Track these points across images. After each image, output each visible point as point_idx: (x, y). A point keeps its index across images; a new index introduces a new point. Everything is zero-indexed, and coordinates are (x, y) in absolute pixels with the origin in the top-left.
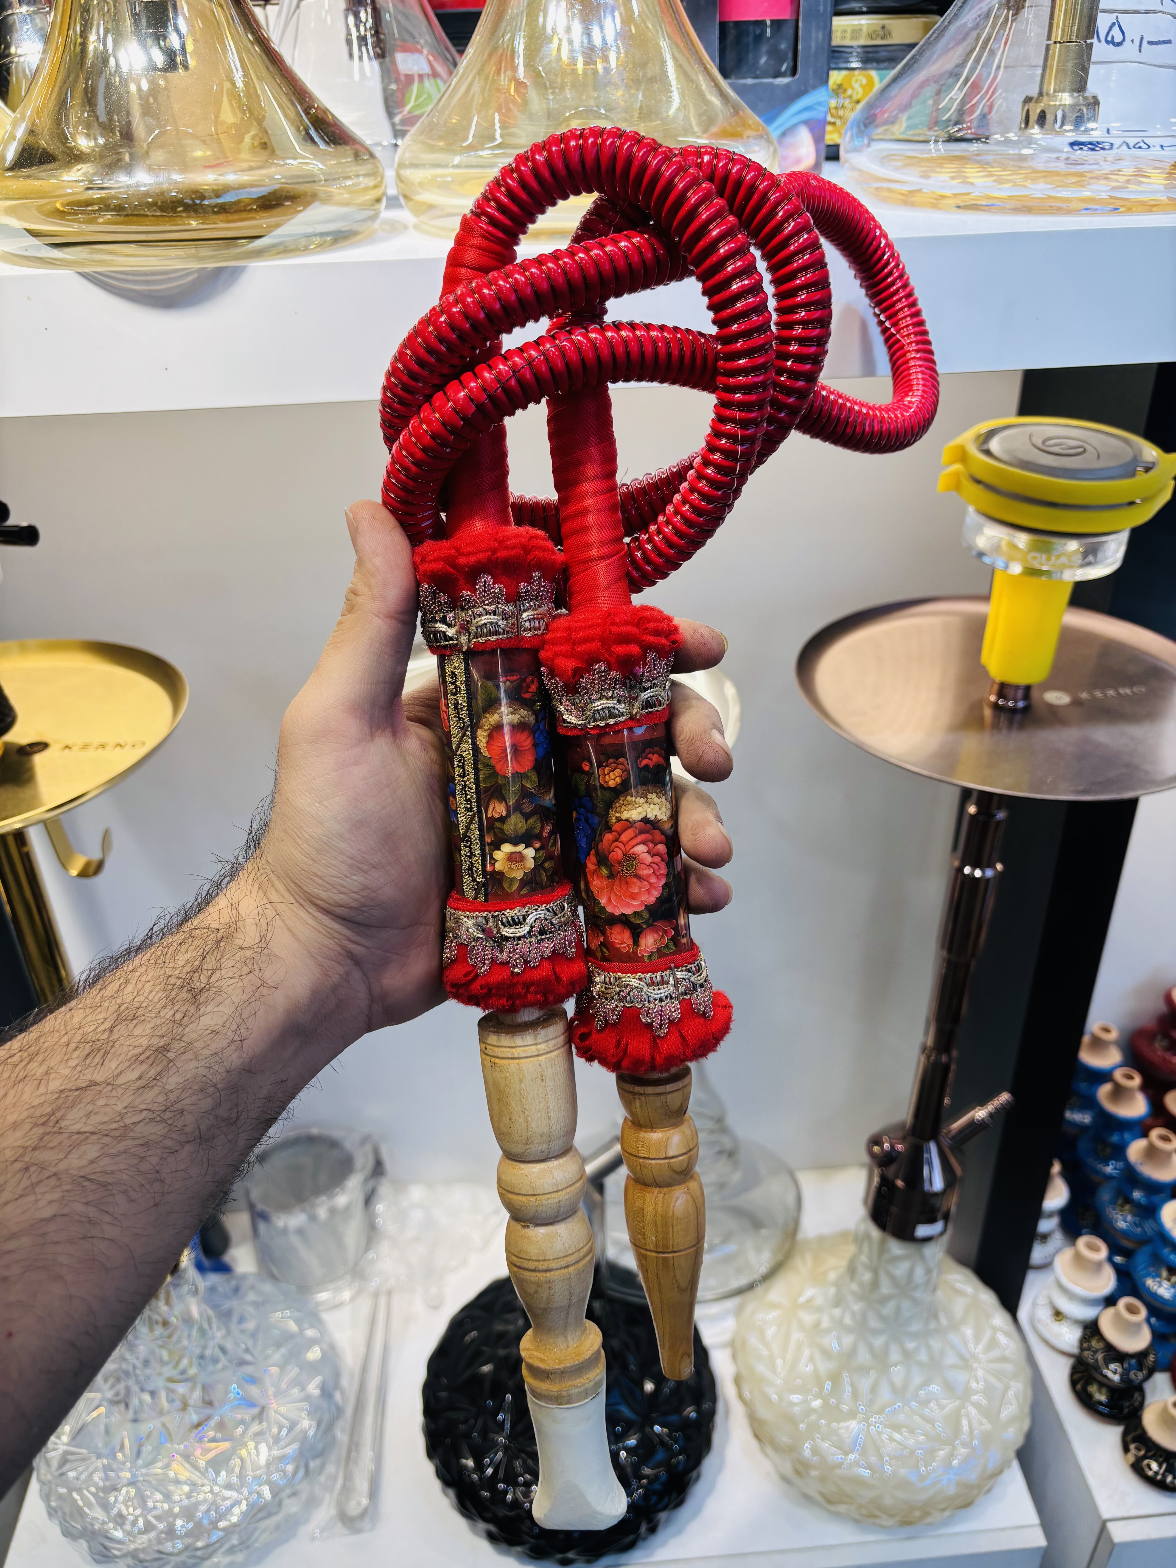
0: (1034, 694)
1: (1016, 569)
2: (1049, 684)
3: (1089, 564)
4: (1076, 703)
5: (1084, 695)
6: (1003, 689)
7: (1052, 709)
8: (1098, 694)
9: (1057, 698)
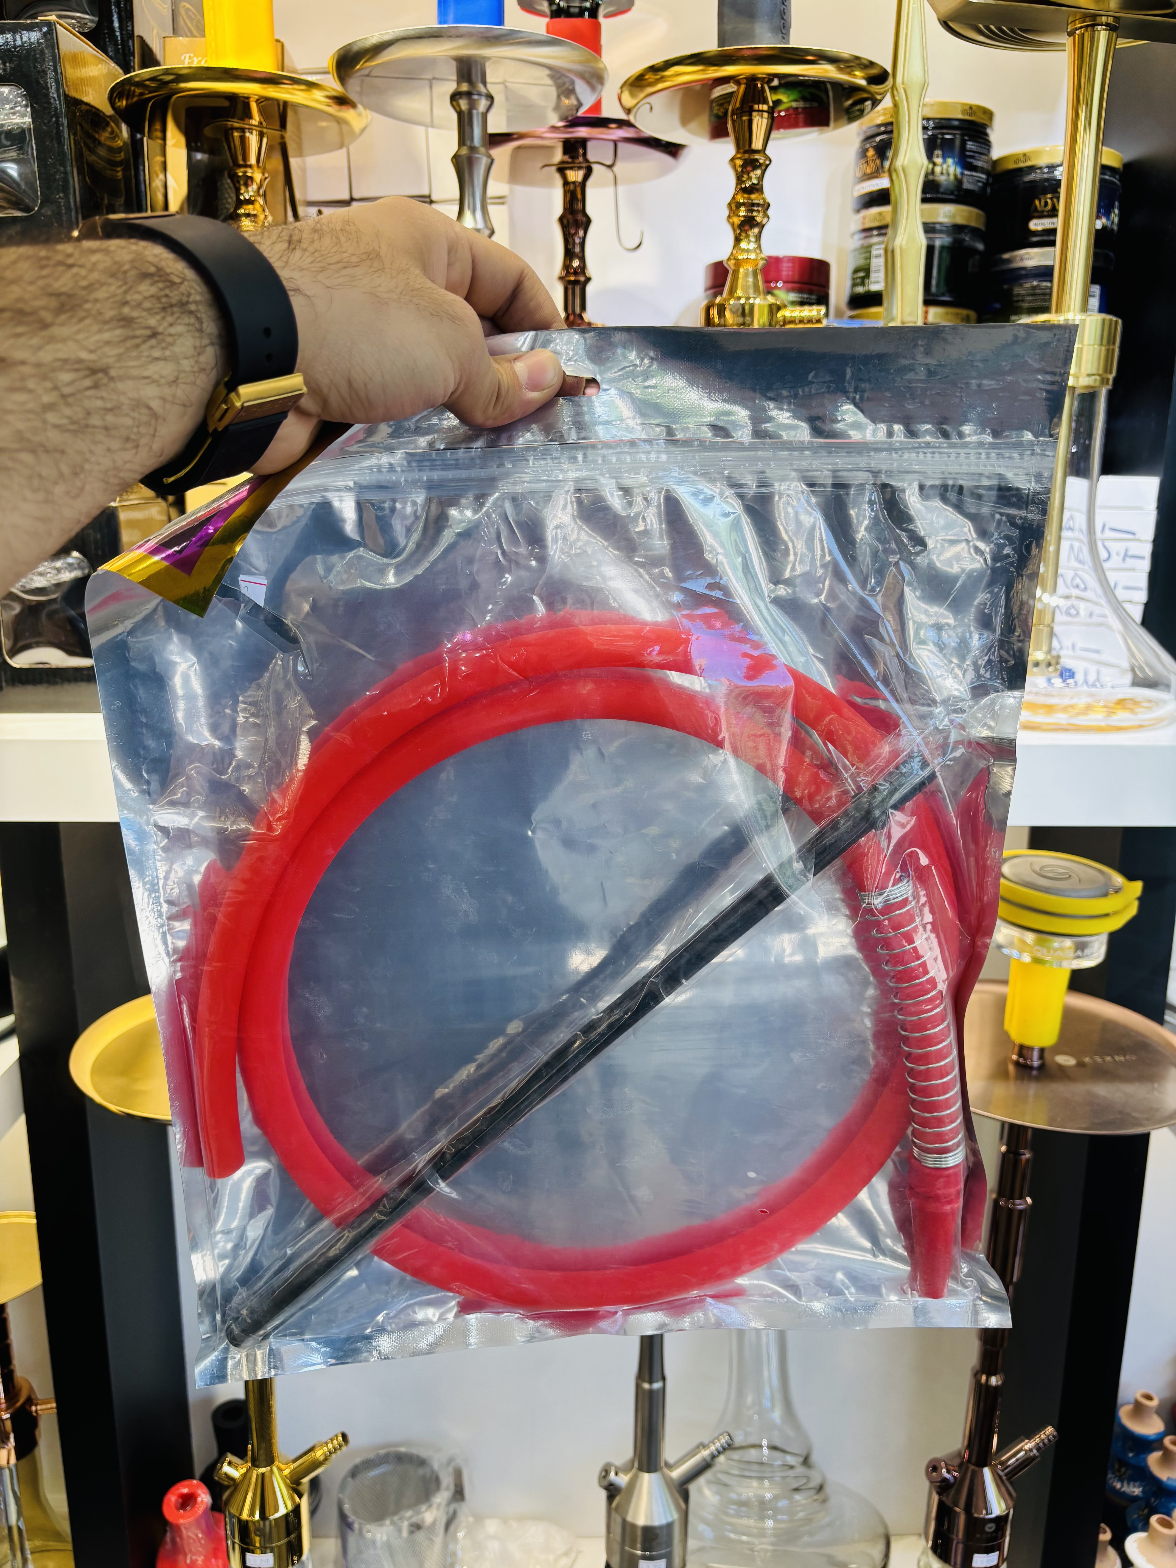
0: (1047, 1055)
1: (1027, 958)
2: (1058, 1048)
3: (1078, 957)
4: (1080, 1064)
5: (1087, 1060)
6: (1023, 1050)
7: (1061, 1068)
8: (1098, 1059)
9: (1066, 1060)
